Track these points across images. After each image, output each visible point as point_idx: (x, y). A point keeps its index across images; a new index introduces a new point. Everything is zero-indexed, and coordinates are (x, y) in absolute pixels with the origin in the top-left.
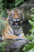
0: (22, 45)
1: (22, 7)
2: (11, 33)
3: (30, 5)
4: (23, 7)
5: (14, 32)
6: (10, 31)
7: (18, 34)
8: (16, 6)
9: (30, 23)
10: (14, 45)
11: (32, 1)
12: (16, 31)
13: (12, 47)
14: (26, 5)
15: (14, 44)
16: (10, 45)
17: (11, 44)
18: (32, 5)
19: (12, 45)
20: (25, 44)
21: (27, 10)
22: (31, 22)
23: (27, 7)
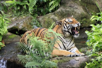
0: (81, 63)
1: (57, 12)
2: (61, 48)
3: (68, 10)
4: (59, 12)
5: (64, 47)
6: (59, 45)
7: (69, 49)
8: (51, 12)
9: (88, 35)
10: (70, 64)
11: (70, 4)
12: (67, 45)
13: (68, 65)
14: (64, 10)
15: (70, 62)
16: (65, 64)
17: (65, 62)
18: (71, 9)
19: (67, 63)
20: (85, 61)
21: (65, 16)
22: (89, 33)
23: (64, 12)
